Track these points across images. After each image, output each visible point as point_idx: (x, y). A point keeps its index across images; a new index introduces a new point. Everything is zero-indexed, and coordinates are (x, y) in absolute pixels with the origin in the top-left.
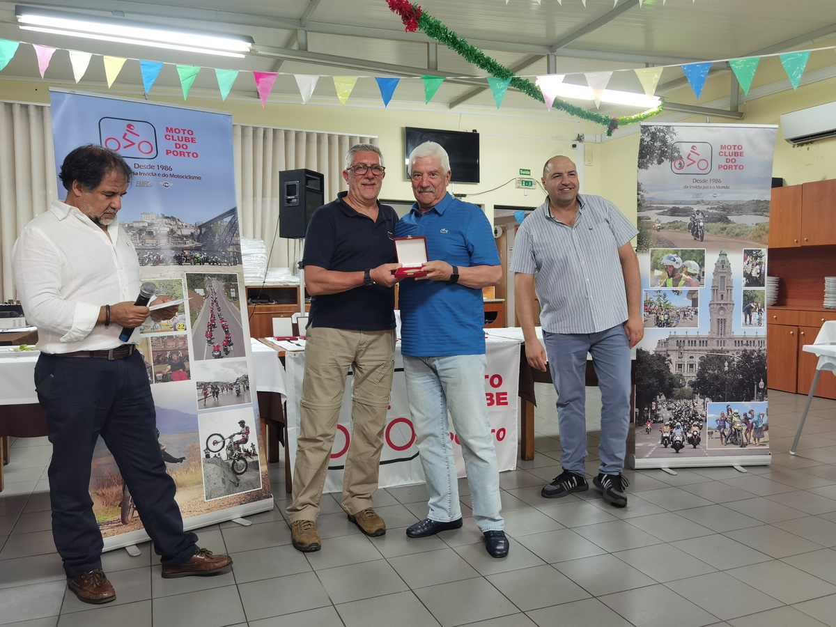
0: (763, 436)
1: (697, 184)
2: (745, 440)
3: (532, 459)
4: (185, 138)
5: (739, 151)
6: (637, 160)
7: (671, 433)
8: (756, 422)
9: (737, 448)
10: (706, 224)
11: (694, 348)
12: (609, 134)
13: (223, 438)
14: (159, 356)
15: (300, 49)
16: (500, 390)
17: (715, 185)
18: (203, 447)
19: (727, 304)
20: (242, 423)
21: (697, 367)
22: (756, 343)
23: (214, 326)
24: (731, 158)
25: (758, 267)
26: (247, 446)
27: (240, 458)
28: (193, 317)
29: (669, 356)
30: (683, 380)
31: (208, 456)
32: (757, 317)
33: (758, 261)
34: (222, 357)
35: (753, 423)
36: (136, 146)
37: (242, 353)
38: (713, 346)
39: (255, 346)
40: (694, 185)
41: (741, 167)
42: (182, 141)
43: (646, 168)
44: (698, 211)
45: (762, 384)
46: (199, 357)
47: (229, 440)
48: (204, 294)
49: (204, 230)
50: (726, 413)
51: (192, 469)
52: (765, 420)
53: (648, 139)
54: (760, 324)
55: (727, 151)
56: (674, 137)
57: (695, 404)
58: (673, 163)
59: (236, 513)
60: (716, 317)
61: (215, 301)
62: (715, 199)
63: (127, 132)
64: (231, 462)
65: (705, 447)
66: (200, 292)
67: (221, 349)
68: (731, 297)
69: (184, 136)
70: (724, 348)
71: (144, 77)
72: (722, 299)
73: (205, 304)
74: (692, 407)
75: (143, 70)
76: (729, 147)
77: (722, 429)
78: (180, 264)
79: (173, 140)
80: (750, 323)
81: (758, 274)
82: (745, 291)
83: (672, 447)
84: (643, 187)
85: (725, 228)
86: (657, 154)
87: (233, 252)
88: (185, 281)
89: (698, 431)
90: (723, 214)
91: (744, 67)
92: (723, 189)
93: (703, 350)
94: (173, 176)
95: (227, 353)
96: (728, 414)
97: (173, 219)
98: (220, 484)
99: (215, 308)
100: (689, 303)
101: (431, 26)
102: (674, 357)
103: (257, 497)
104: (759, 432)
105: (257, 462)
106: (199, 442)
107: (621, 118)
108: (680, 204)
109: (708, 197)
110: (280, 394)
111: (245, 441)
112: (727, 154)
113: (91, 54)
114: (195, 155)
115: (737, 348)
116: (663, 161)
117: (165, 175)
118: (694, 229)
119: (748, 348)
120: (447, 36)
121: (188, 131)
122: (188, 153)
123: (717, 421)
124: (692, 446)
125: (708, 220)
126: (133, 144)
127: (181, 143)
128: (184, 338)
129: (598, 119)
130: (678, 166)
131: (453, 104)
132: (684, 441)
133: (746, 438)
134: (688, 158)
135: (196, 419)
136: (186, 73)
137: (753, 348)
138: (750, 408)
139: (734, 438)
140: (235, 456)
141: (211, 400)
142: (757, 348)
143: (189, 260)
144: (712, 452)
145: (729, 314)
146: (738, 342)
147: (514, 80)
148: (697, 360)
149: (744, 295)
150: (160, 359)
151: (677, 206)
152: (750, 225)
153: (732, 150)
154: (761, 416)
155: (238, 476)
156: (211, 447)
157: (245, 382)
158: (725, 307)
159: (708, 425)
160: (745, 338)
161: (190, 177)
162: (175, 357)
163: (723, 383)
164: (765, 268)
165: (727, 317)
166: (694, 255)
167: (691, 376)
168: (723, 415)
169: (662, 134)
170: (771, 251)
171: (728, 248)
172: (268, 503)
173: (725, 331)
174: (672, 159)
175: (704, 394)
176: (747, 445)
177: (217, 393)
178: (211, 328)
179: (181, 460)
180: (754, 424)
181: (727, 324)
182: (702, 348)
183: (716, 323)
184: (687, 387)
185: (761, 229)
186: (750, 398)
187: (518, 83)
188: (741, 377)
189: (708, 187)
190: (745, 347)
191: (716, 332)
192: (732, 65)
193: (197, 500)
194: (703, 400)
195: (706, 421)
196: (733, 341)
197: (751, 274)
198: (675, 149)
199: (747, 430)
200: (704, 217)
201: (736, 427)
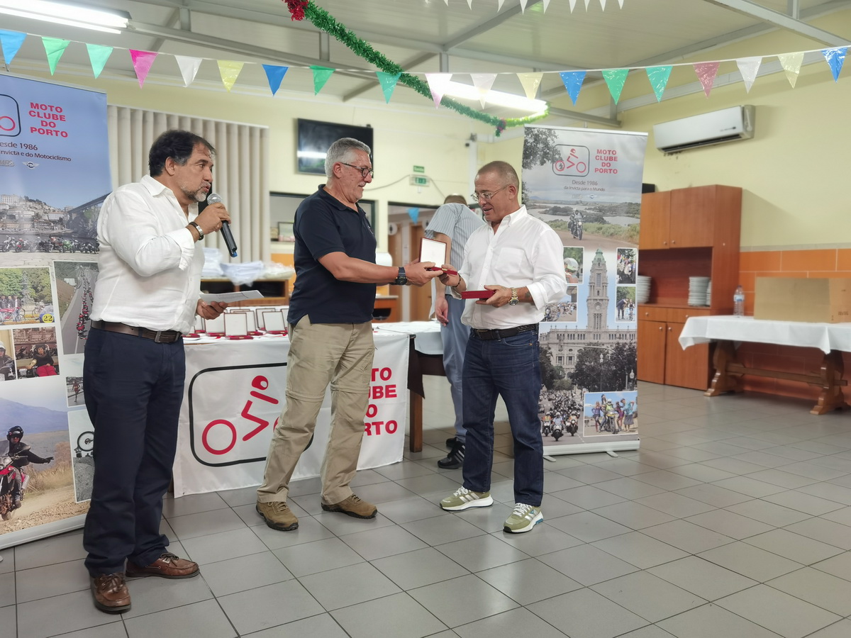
0: (633, 423)
1: (576, 186)
2: (617, 427)
3: (420, 450)
4: (53, 115)
5: (614, 156)
6: (521, 160)
7: (552, 422)
8: (627, 410)
9: (610, 434)
10: (584, 224)
11: (573, 341)
12: (498, 134)
14: (22, 350)
15: (182, 29)
16: (389, 382)
17: (592, 187)
18: (73, 446)
19: (602, 300)
21: (575, 360)
22: (628, 336)
24: (606, 162)
25: (630, 265)
28: (63, 308)
29: (550, 349)
30: (563, 371)
31: (79, 455)
32: (629, 312)
33: (630, 259)
35: (625, 410)
38: (590, 339)
40: (573, 186)
41: (615, 171)
42: (49, 118)
43: (530, 168)
44: (577, 211)
45: (632, 375)
46: (68, 350)
48: (75, 284)
49: (74, 216)
50: (601, 402)
51: (61, 470)
52: (635, 408)
53: (531, 141)
55: (603, 155)
56: (555, 139)
57: (574, 395)
58: (554, 165)
60: (593, 311)
61: (88, 292)
62: (592, 200)
66: (71, 281)
68: (606, 293)
69: (51, 113)
70: (600, 341)
71: (4, 48)
72: (598, 295)
73: (76, 294)
74: (570, 397)
75: (4, 40)
76: (605, 152)
77: (597, 417)
78: (47, 251)
79: (39, 116)
80: (623, 318)
81: (630, 272)
82: (618, 288)
83: (552, 435)
84: (527, 187)
85: (601, 228)
86: (540, 155)
88: (52, 270)
89: (576, 420)
90: (599, 215)
91: (614, 77)
92: (599, 192)
93: (581, 343)
94: (39, 156)
96: (603, 403)
97: (39, 202)
99: (88, 298)
100: (569, 298)
101: (318, 16)
102: (554, 351)
104: (629, 418)
106: (69, 440)
107: (509, 119)
108: (561, 204)
109: (586, 198)
112: (603, 158)
114: (64, 134)
115: (611, 341)
116: (545, 162)
117: (29, 155)
118: (573, 227)
119: (621, 341)
120: (334, 27)
121: (57, 108)
122: (57, 132)
123: (593, 410)
124: (570, 434)
125: (586, 220)
127: (48, 121)
128: (52, 331)
129: (486, 120)
130: (559, 168)
131: (347, 97)
132: (563, 429)
133: (618, 425)
134: (568, 160)
135: (66, 417)
136: (53, 47)
137: (624, 341)
138: (622, 397)
139: (607, 425)
142: (628, 341)
143: (57, 247)
145: (604, 309)
146: (612, 336)
147: (403, 76)
148: (575, 353)
149: (618, 292)
150: (24, 352)
151: (558, 206)
152: (623, 225)
153: (607, 155)
154: (631, 404)
156: (83, 446)
158: (601, 302)
159: (585, 413)
160: (618, 331)
161: (59, 158)
162: (41, 350)
163: (598, 375)
164: (636, 266)
165: (603, 312)
166: (574, 253)
167: (570, 368)
168: (598, 404)
169: (544, 136)
170: (642, 253)
171: (604, 247)
173: (600, 325)
174: (554, 161)
175: (582, 385)
176: (619, 431)
178: (83, 320)
179: (48, 460)
180: (625, 412)
181: (603, 318)
182: (580, 341)
183: (592, 317)
184: (566, 378)
185: (632, 230)
186: (621, 388)
187: (407, 79)
188: (614, 368)
189: (585, 189)
190: (618, 340)
191: (593, 326)
192: (605, 76)
193: (67, 502)
194: (580, 391)
195: (583, 410)
196: (608, 335)
197: (623, 271)
198: (556, 152)
199: (619, 417)
200: (583, 216)
201: (609, 415)
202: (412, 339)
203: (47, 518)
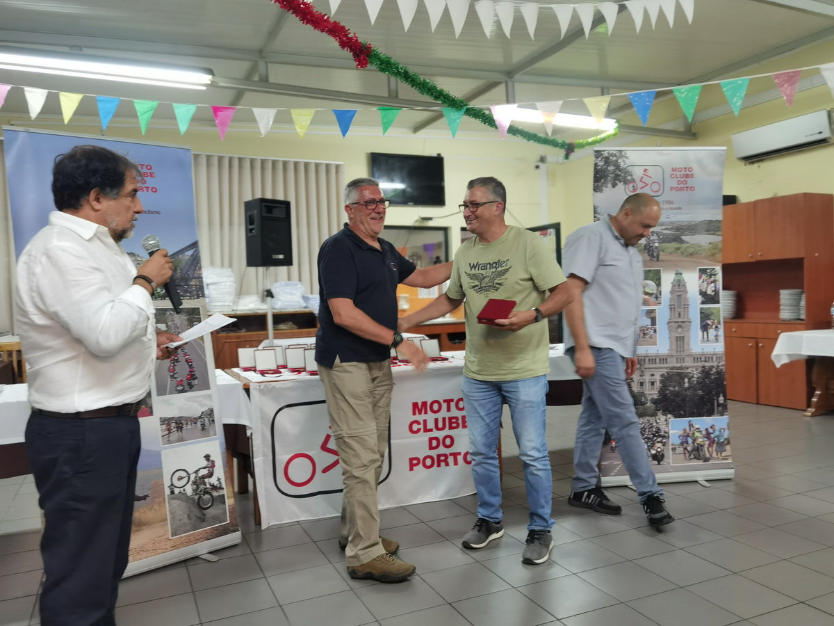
2: (708, 455)
5: (690, 173)
6: (592, 183)
8: (718, 437)
9: (700, 463)
11: (654, 366)
12: (567, 157)
13: (188, 474)
15: (261, 80)
17: (668, 206)
18: (167, 483)
19: (684, 322)
20: (207, 457)
21: (658, 385)
22: (715, 358)
23: (177, 361)
24: (682, 180)
25: (713, 285)
26: (213, 480)
27: (206, 492)
30: (645, 397)
31: (172, 492)
32: (714, 333)
33: (712, 279)
34: (186, 392)
35: (715, 437)
37: (207, 387)
38: (673, 363)
39: (220, 377)
41: (692, 189)
43: (601, 191)
44: (653, 232)
45: (721, 399)
46: (161, 392)
47: (194, 475)
50: (688, 429)
51: (156, 507)
52: (726, 434)
53: (601, 164)
55: (678, 173)
56: (627, 161)
57: (658, 421)
58: (626, 186)
59: (202, 548)
60: (675, 334)
62: (669, 220)
64: (197, 497)
65: (669, 463)
66: (162, 326)
67: (185, 383)
68: (688, 315)
70: (684, 365)
71: (101, 113)
72: (680, 317)
74: (655, 424)
75: (100, 106)
76: (680, 170)
77: (685, 445)
80: (708, 340)
81: (713, 291)
82: (701, 309)
84: (599, 210)
85: (680, 248)
86: (611, 177)
87: (196, 286)
89: (662, 448)
90: (677, 235)
91: (686, 94)
92: (676, 211)
93: (663, 368)
95: (191, 387)
98: (185, 520)
100: (648, 322)
101: (382, 62)
103: (224, 531)
104: (721, 446)
105: (223, 495)
106: (163, 478)
107: (577, 141)
110: (245, 426)
111: (210, 475)
112: (678, 176)
113: (47, 91)
114: (154, 190)
115: (696, 364)
116: (616, 184)
118: (650, 250)
119: (707, 364)
120: (398, 71)
121: (147, 166)
122: (147, 188)
123: (679, 437)
124: (656, 462)
129: (554, 143)
130: (631, 189)
131: (417, 128)
133: (709, 452)
134: (641, 181)
135: (159, 455)
136: (144, 108)
137: (711, 364)
138: (711, 423)
139: (696, 453)
140: (201, 491)
141: (175, 435)
142: (715, 364)
144: (676, 468)
145: (686, 331)
146: (696, 358)
147: (468, 110)
148: (658, 378)
149: (701, 313)
153: (683, 172)
154: (722, 430)
155: (204, 511)
156: (177, 483)
157: (210, 415)
158: (682, 324)
159: (671, 441)
160: (703, 354)
161: (150, 212)
163: (684, 400)
164: (720, 284)
165: (685, 334)
166: (651, 275)
167: (652, 393)
168: (685, 430)
169: (615, 158)
170: (727, 269)
171: (683, 267)
172: (234, 537)
173: (683, 348)
174: (626, 182)
175: (666, 411)
176: (710, 459)
177: (181, 428)
178: (173, 363)
179: (145, 498)
180: (716, 439)
181: (686, 341)
182: (662, 365)
183: (674, 340)
184: (649, 404)
185: (714, 248)
186: (710, 413)
187: (473, 112)
188: (700, 392)
190: (703, 363)
191: (675, 349)
192: (676, 94)
193: (162, 538)
194: (665, 417)
195: (669, 438)
196: (692, 358)
197: (706, 292)
198: (627, 173)
199: (709, 444)
200: (659, 237)
201: (698, 442)
203: (144, 554)
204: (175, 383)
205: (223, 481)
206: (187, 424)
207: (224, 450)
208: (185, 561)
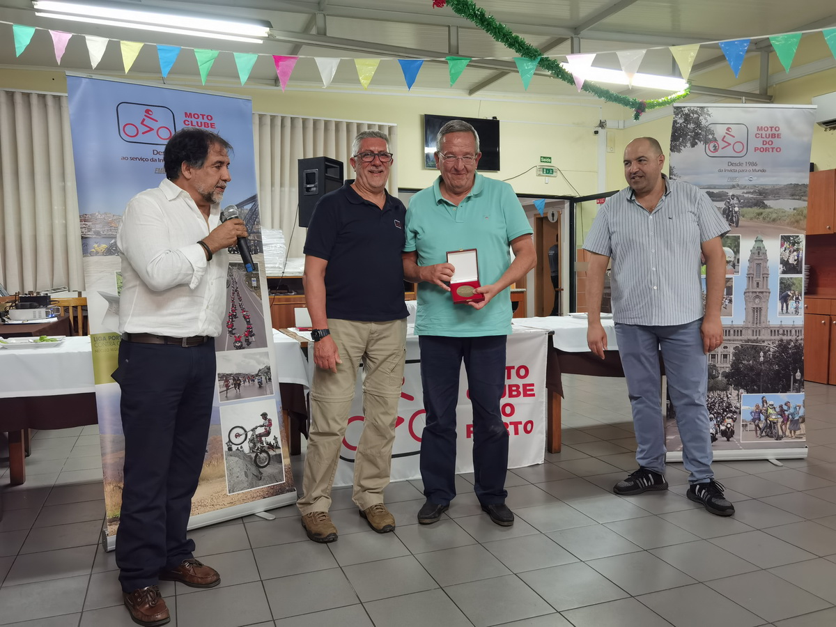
0: (799, 429)
1: (732, 168)
2: (780, 433)
3: (559, 451)
4: (205, 123)
5: (776, 133)
6: (669, 143)
8: (792, 414)
9: (773, 441)
10: (742, 209)
11: (728, 337)
12: (637, 117)
13: (245, 431)
15: (319, 33)
16: (527, 381)
17: (751, 168)
18: (225, 440)
19: (762, 292)
20: (264, 416)
21: (731, 358)
22: (793, 332)
23: (235, 316)
24: (767, 140)
25: (795, 253)
26: (270, 439)
27: (263, 451)
30: (718, 370)
31: (230, 449)
32: (795, 305)
33: (795, 247)
34: (244, 348)
35: (789, 415)
36: (155, 131)
37: (265, 345)
38: (748, 335)
39: (277, 337)
40: (729, 168)
41: (778, 150)
43: (679, 151)
44: (733, 195)
45: (798, 375)
47: (251, 432)
50: (761, 405)
51: (215, 463)
52: (801, 412)
53: (681, 121)
54: (797, 312)
55: (764, 133)
56: (708, 118)
57: (729, 396)
58: (707, 146)
59: (259, 506)
60: (751, 305)
61: (236, 291)
62: (751, 183)
63: (145, 118)
64: (253, 455)
65: (739, 440)
67: (243, 339)
68: (767, 285)
69: (203, 121)
70: (760, 338)
71: (161, 62)
72: (758, 287)
74: (725, 399)
75: (161, 55)
76: (766, 129)
77: (757, 421)
80: (787, 312)
81: (795, 260)
82: (781, 279)
84: (675, 171)
85: (762, 214)
86: (691, 136)
87: (254, 241)
89: (732, 424)
90: (759, 198)
91: (784, 43)
92: (760, 173)
93: (738, 340)
95: (249, 344)
96: (763, 405)
98: (243, 477)
99: (236, 297)
103: (280, 490)
104: (795, 424)
105: (280, 455)
106: (221, 434)
107: (648, 101)
108: (715, 188)
109: (744, 180)
110: (302, 385)
111: (268, 433)
112: (764, 136)
113: (108, 39)
115: (773, 338)
116: (697, 143)
118: (728, 214)
119: (785, 338)
120: (475, 13)
121: (207, 116)
123: (751, 413)
124: (725, 439)
125: (742, 206)
126: (151, 129)
129: (625, 102)
130: (712, 149)
131: (472, 91)
132: (717, 433)
133: (782, 430)
134: (723, 140)
135: (218, 411)
136: (204, 58)
137: (789, 338)
138: (786, 400)
139: (769, 430)
140: (258, 449)
141: (232, 392)
142: (794, 338)
144: (746, 445)
145: (764, 302)
146: (774, 332)
147: (542, 60)
148: (731, 350)
149: (781, 283)
151: (711, 190)
152: (787, 209)
153: (769, 132)
154: (798, 408)
155: (261, 470)
156: (234, 440)
157: (267, 373)
158: (761, 295)
159: (742, 417)
160: (781, 327)
163: (758, 374)
164: (803, 254)
165: (763, 305)
166: (729, 241)
167: (725, 366)
168: (757, 407)
169: (695, 116)
170: (808, 238)
171: (764, 234)
172: (290, 497)
173: (760, 320)
174: (706, 142)
175: (738, 386)
176: (782, 437)
177: (239, 385)
178: (232, 319)
180: (790, 416)
181: (763, 312)
182: (736, 337)
183: (751, 311)
184: (720, 378)
185: (799, 214)
186: (786, 389)
187: (547, 63)
188: (776, 367)
189: (743, 171)
190: (780, 337)
191: (751, 321)
192: (772, 42)
193: (220, 494)
194: (737, 392)
195: (740, 413)
196: (769, 331)
197: (788, 260)
198: (709, 131)
199: (783, 422)
200: (739, 201)
201: (771, 419)
202: (551, 335)
203: (202, 509)
204: (233, 339)
205: (279, 440)
206: (245, 381)
207: (280, 410)
208: (242, 518)
